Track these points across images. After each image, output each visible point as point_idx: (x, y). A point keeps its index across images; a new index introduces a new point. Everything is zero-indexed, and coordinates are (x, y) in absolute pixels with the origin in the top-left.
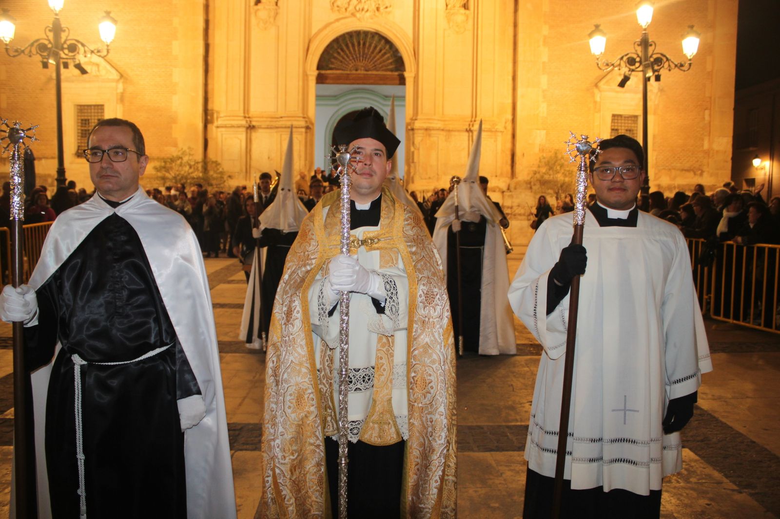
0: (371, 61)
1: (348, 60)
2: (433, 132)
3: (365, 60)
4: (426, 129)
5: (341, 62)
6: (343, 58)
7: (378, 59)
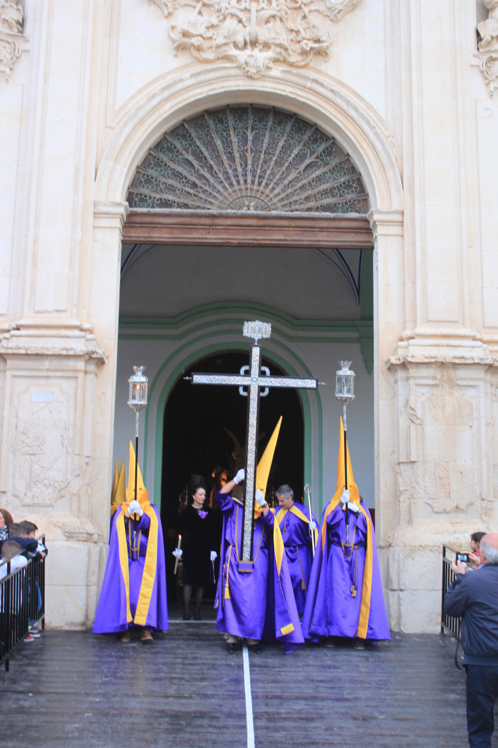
0: (277, 184)
1: (212, 180)
2: (461, 373)
3: (260, 184)
4: (442, 365)
5: (194, 185)
6: (202, 177)
7: (296, 179)
